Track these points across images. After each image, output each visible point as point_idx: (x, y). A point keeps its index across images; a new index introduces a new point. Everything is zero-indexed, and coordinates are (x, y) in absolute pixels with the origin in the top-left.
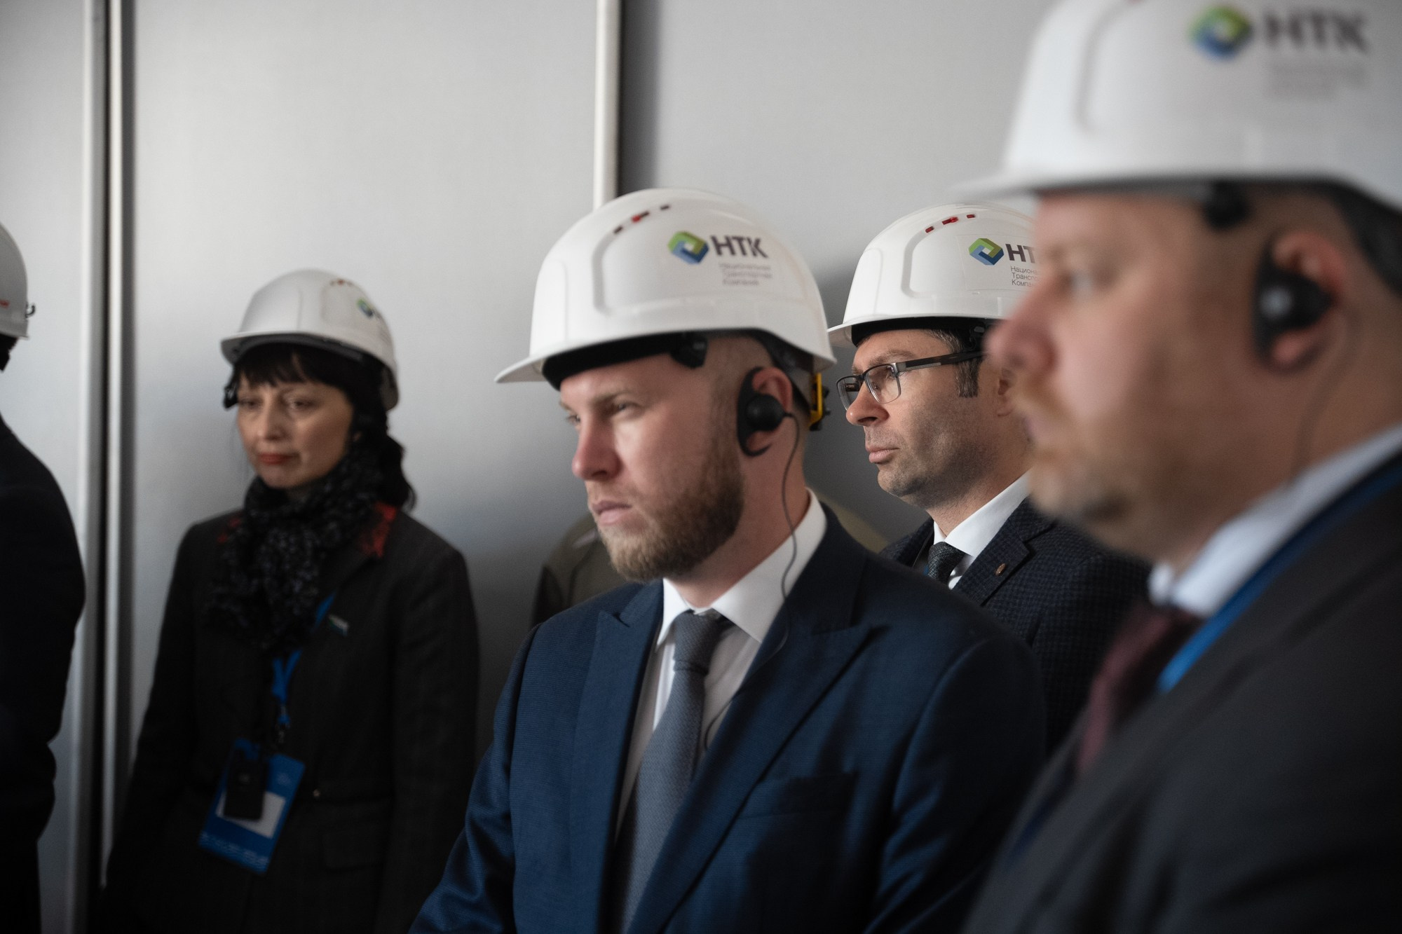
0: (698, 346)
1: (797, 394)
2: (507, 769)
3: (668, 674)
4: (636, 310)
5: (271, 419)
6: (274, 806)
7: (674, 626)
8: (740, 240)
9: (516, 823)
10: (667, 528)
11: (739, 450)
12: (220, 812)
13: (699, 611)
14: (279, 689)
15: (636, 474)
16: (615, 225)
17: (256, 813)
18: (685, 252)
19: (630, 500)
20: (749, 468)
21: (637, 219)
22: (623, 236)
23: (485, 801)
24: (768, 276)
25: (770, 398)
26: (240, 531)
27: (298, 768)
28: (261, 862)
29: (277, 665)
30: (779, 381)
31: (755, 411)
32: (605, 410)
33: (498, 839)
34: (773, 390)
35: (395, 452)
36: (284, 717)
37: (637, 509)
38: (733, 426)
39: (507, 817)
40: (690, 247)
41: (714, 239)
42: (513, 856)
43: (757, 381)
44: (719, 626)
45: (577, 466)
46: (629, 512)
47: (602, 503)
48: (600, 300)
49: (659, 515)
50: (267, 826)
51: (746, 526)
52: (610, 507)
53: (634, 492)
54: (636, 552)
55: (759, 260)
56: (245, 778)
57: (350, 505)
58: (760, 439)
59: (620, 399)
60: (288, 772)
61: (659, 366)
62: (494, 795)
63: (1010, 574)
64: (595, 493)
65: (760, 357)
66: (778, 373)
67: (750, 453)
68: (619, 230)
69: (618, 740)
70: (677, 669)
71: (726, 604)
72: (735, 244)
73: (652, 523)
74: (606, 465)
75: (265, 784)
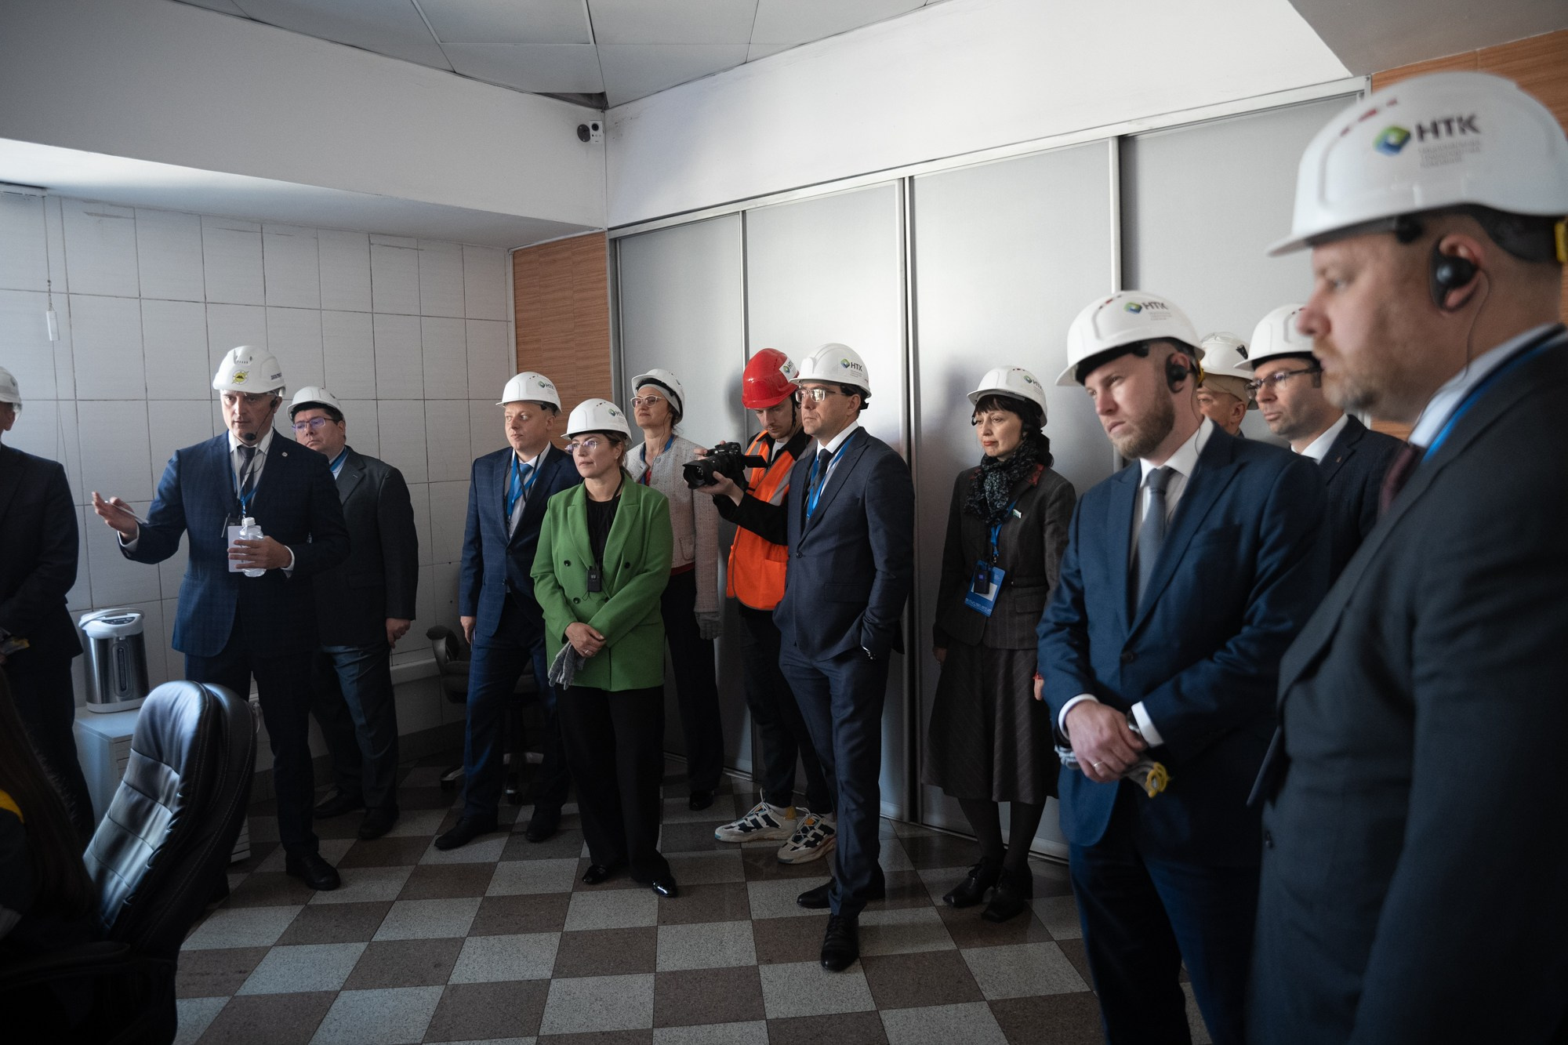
0: (1145, 347)
1: (1192, 365)
2: (1077, 551)
3: (1147, 497)
4: (1115, 336)
5: (986, 426)
6: (994, 588)
7: (1148, 477)
8: (1155, 303)
9: (1083, 573)
10: (1142, 429)
11: (1170, 392)
12: (972, 591)
13: (1159, 468)
14: (994, 541)
15: (1126, 408)
16: (1099, 306)
17: (987, 592)
18: (1132, 310)
19: (1124, 419)
20: (1175, 399)
21: (1108, 302)
22: (1102, 310)
24: (1170, 316)
25: (1181, 366)
26: (979, 474)
27: (1003, 573)
28: (989, 611)
29: (992, 530)
30: (1183, 358)
31: (1175, 372)
32: (1107, 383)
33: (1075, 581)
34: (1181, 362)
35: (1045, 442)
36: (996, 552)
37: (1128, 423)
38: (1166, 381)
40: (1134, 307)
41: (1144, 304)
43: (1173, 360)
44: (1170, 472)
46: (1124, 425)
47: (1112, 423)
48: (1098, 335)
49: (1138, 423)
50: (991, 597)
51: (1178, 426)
52: (1114, 425)
53: (1126, 416)
54: (1130, 442)
55: (1165, 310)
56: (981, 577)
57: (1023, 463)
58: (1178, 385)
59: (1114, 375)
60: (999, 574)
61: (1129, 359)
63: (1345, 461)
64: (1105, 421)
65: (1172, 349)
66: (1181, 354)
67: (1175, 392)
68: (1101, 307)
69: (1127, 528)
70: (1152, 493)
71: (1171, 463)
72: (1153, 305)
73: (1135, 427)
74: (1111, 407)
75: (990, 579)
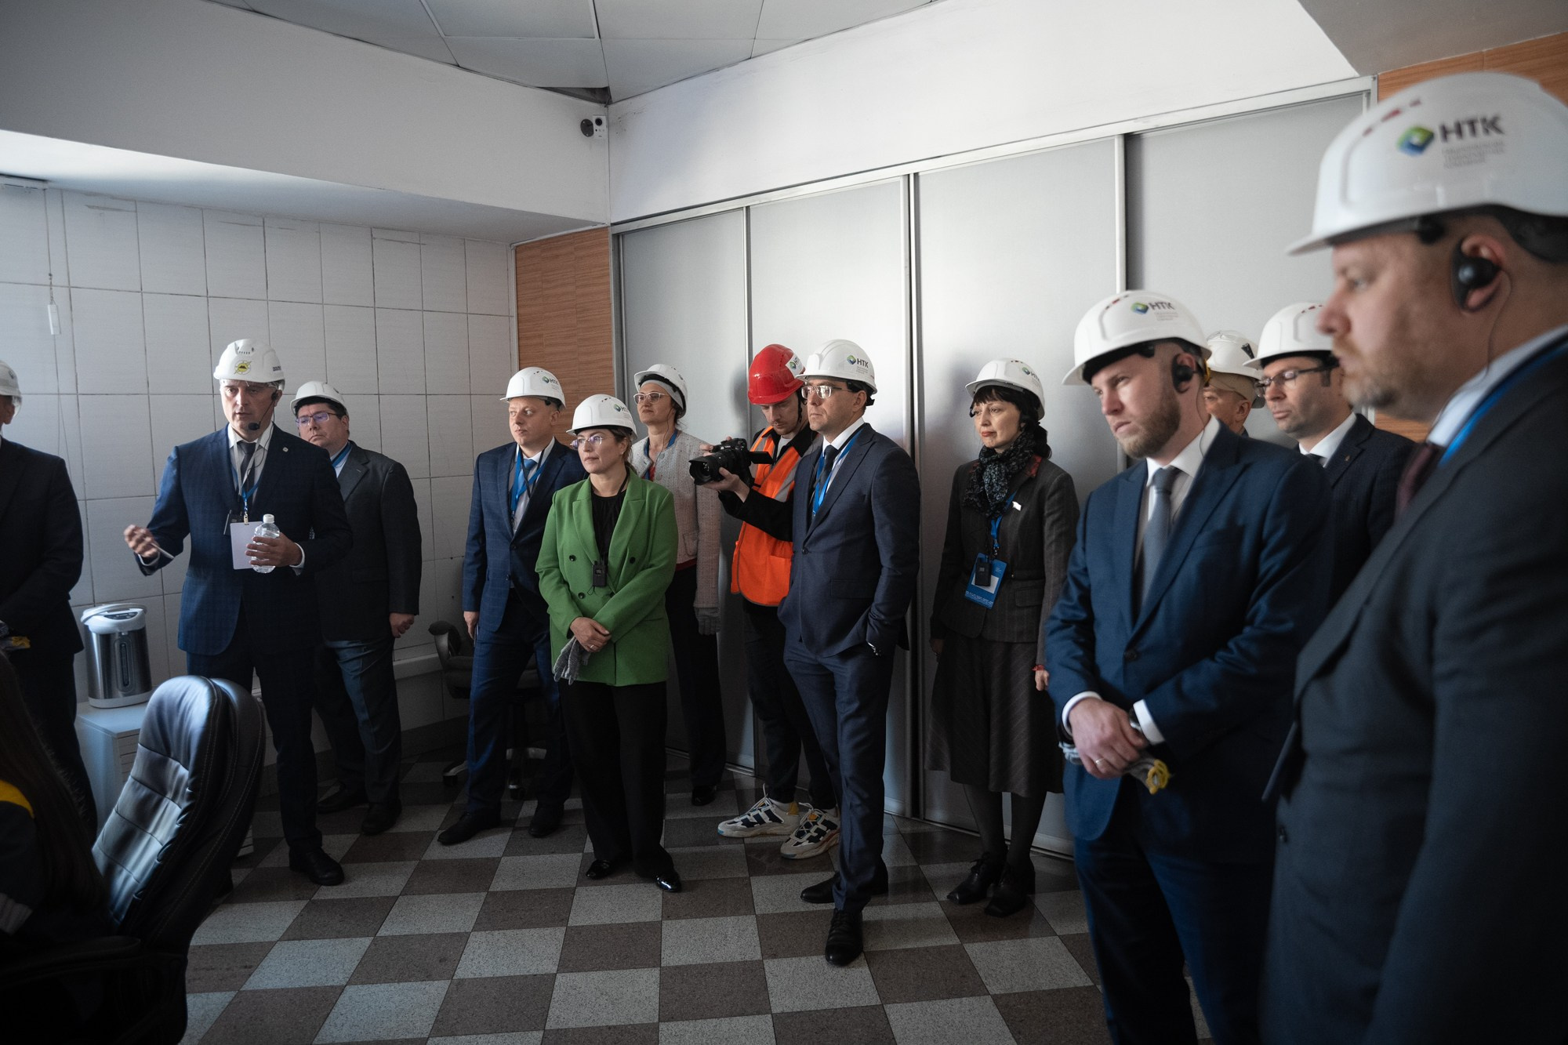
0: (1151, 348)
1: (1198, 366)
2: (1084, 549)
3: (1153, 497)
4: (1121, 336)
5: (984, 416)
6: (995, 581)
7: (1154, 477)
8: (1162, 303)
9: (1090, 571)
10: (1148, 429)
11: (1175, 391)
12: (973, 583)
13: (1166, 467)
14: (994, 533)
15: (1131, 408)
16: (1106, 306)
17: (988, 584)
18: (1139, 310)
19: (1129, 419)
20: (1181, 399)
21: (1115, 302)
22: (1109, 310)
23: (1076, 564)
24: (1177, 317)
25: (1187, 367)
26: (978, 468)
27: (1004, 565)
28: (990, 604)
29: (993, 524)
30: (1189, 358)
31: (1180, 373)
32: (1113, 383)
33: (1082, 580)
34: (1187, 363)
35: (1043, 433)
36: (996, 545)
37: (1134, 423)
38: (1172, 382)
39: (1086, 569)
40: (1140, 308)
41: (1150, 304)
42: (1090, 585)
43: (1179, 361)
44: (1176, 472)
45: (1104, 409)
46: (1131, 424)
47: (1119, 423)
48: (1104, 335)
49: (1143, 423)
50: (992, 589)
52: (1121, 425)
53: (1131, 416)
54: (1135, 443)
55: (1171, 310)
56: (982, 569)
57: (1021, 455)
58: (1184, 385)
59: (1120, 376)
60: (1000, 567)
61: (1134, 360)
62: (1079, 561)
63: (1354, 460)
64: (1112, 420)
65: (1178, 350)
66: (1187, 355)
67: (1181, 392)
68: (1108, 307)
69: (1133, 526)
70: (1158, 493)
71: (1177, 463)
72: (1160, 305)
73: (1141, 427)
74: (1117, 407)
75: (991, 572)
